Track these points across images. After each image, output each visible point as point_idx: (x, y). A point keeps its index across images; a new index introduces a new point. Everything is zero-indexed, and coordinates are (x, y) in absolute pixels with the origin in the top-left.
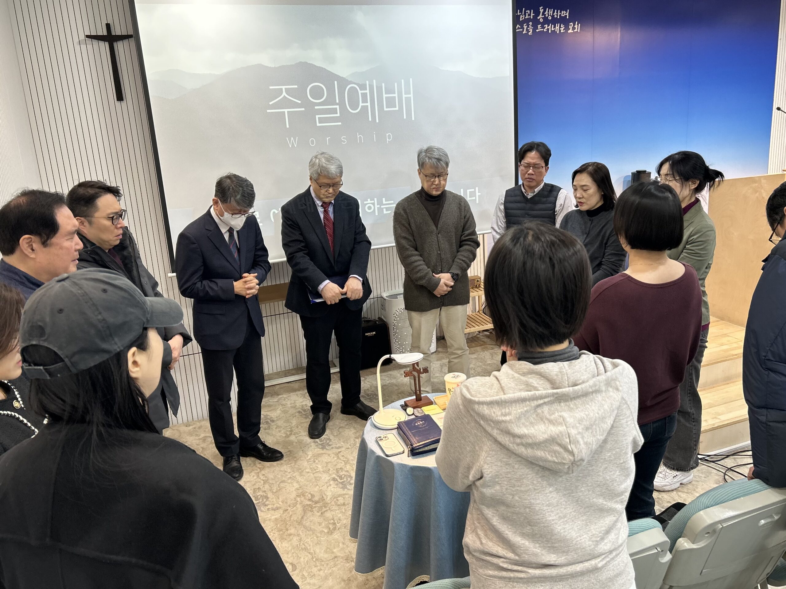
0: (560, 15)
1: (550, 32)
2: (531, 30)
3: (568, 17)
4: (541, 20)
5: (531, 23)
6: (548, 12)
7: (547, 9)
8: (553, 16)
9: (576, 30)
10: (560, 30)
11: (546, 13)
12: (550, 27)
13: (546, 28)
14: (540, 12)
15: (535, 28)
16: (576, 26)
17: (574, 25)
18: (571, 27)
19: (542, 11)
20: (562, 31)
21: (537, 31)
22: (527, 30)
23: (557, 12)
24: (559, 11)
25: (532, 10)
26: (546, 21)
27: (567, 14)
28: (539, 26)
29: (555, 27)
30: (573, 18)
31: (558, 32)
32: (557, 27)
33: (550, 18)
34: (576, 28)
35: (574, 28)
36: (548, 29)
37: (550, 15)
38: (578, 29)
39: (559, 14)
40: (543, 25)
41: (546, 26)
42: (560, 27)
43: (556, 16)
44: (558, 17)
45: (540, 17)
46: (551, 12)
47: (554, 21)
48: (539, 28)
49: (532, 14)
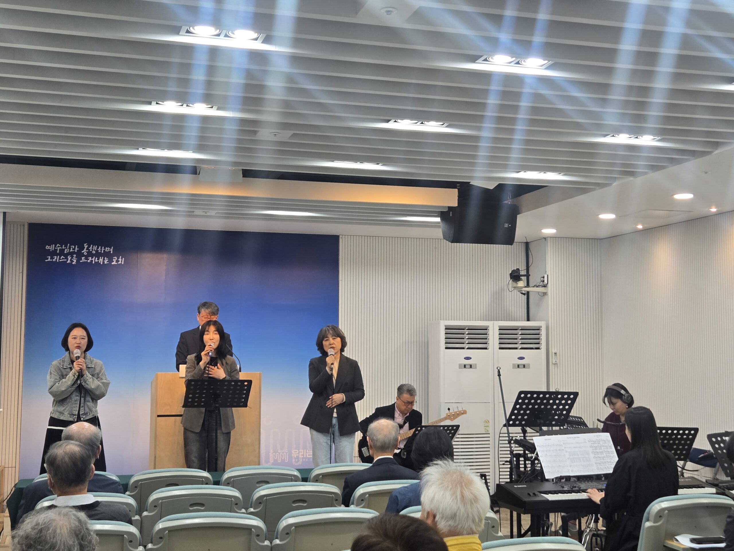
2: (75, 261)
3: (112, 252)
4: (86, 254)
5: (75, 255)
7: (92, 245)
8: (97, 251)
11: (91, 248)
12: (94, 259)
14: (84, 247)
15: (79, 258)
17: (118, 258)
18: (115, 260)
20: (106, 263)
21: (81, 261)
22: (72, 261)
24: (103, 247)
25: (77, 246)
26: (90, 254)
29: (98, 259)
30: (117, 253)
32: (101, 260)
33: (94, 252)
34: (120, 261)
36: (92, 261)
40: (86, 257)
41: (90, 258)
42: (104, 260)
44: (102, 252)
45: (85, 251)
46: (95, 248)
47: (98, 255)
48: (83, 259)
49: (77, 249)
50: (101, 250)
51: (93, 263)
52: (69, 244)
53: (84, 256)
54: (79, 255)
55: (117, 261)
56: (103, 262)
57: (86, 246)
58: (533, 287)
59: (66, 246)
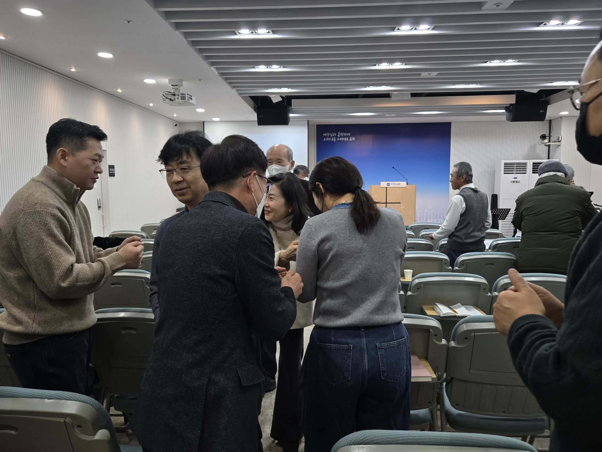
4: (339, 136)
5: (335, 137)
8: (344, 135)
14: (338, 134)
15: (336, 139)
22: (334, 140)
26: (341, 137)
27: (349, 134)
28: (338, 138)
29: (344, 139)
30: (352, 136)
32: (345, 139)
33: (342, 136)
36: (341, 140)
39: (346, 134)
42: (346, 139)
45: (339, 135)
46: (343, 134)
47: (344, 137)
48: (338, 139)
49: (335, 135)
50: (345, 134)
51: (342, 140)
52: (332, 133)
53: (338, 137)
54: (337, 137)
55: (352, 139)
56: (346, 140)
57: (339, 133)
58: (553, 142)
59: (331, 134)
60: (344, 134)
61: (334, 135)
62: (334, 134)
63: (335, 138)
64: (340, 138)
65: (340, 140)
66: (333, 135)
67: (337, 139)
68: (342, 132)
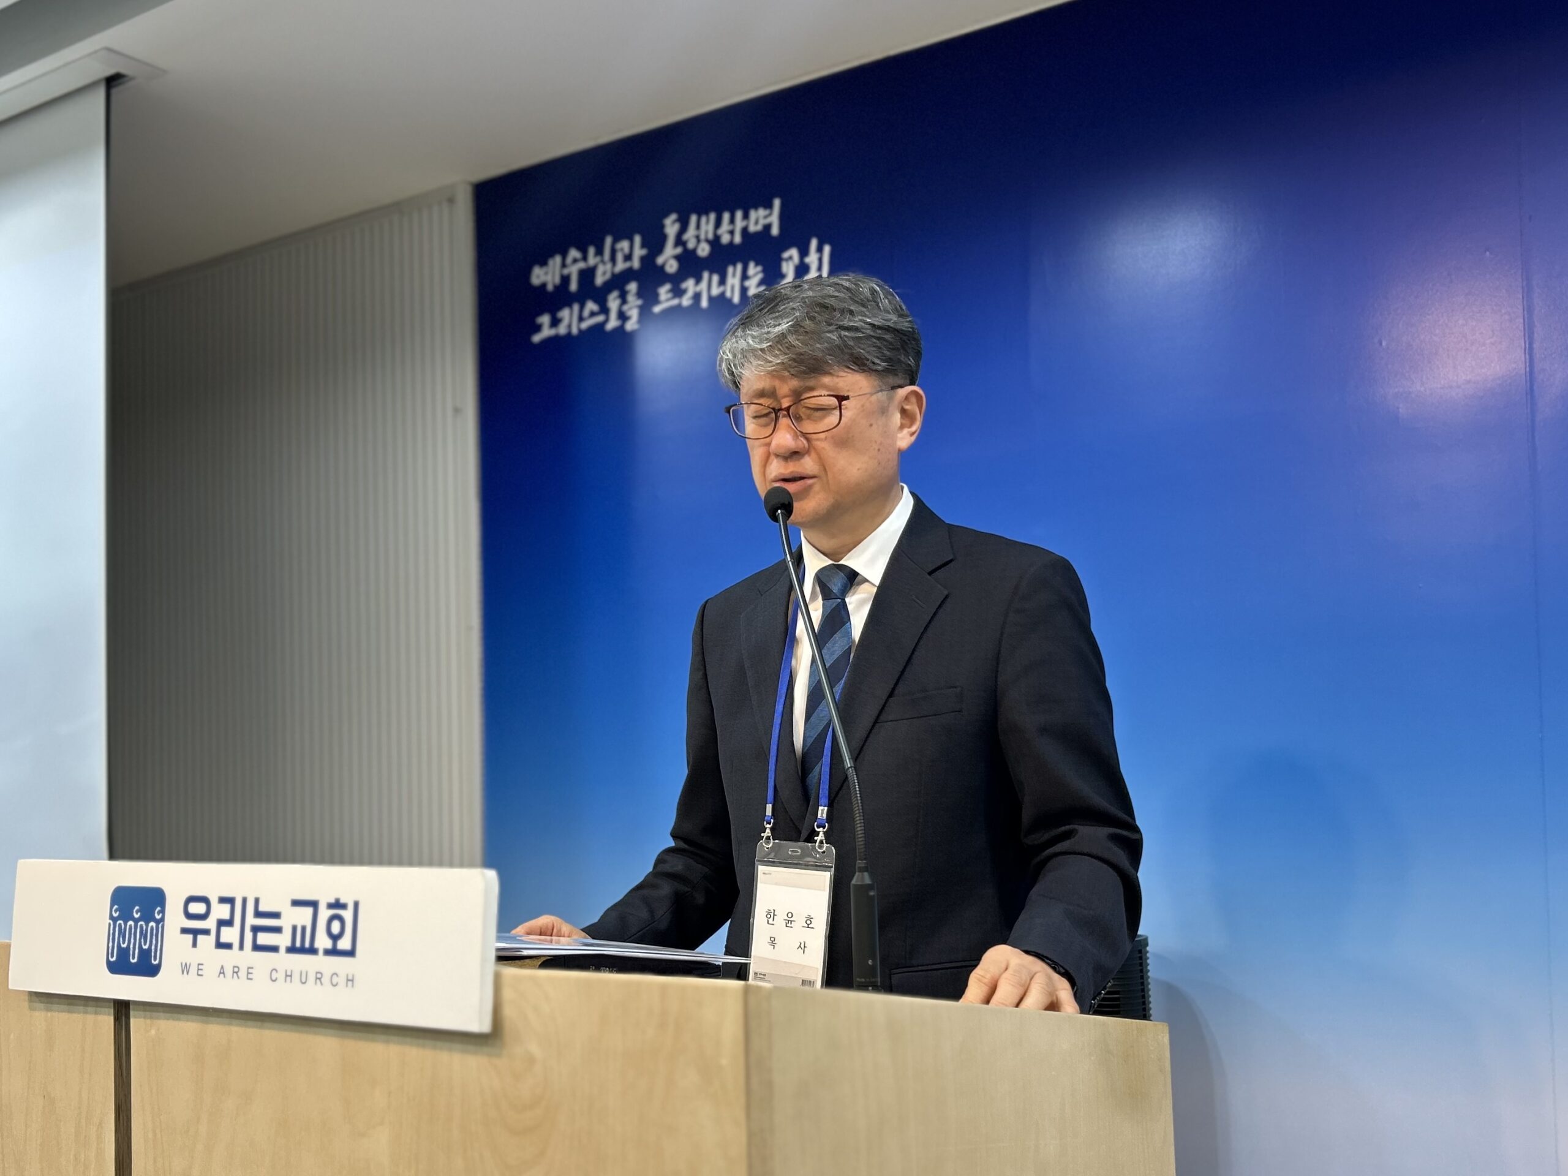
0: (745, 231)
1: (704, 303)
2: (634, 313)
3: (775, 231)
4: (672, 267)
5: (632, 287)
6: (698, 227)
7: (693, 218)
8: (715, 242)
9: (813, 274)
10: (744, 290)
11: (691, 232)
12: (703, 285)
13: (690, 293)
14: (663, 238)
15: (648, 296)
16: (812, 259)
17: (804, 252)
18: (789, 269)
19: (671, 227)
20: (752, 292)
21: (657, 309)
23: (732, 221)
24: (739, 214)
25: (637, 239)
26: (690, 265)
27: (774, 219)
28: (664, 291)
29: (722, 282)
30: (797, 229)
31: (736, 299)
32: (733, 279)
33: (704, 250)
34: (814, 267)
35: (802, 269)
36: (697, 297)
37: (707, 241)
38: (820, 268)
39: (739, 223)
40: (676, 283)
41: (689, 284)
42: (745, 277)
43: (725, 239)
44: (738, 239)
45: (668, 256)
46: (708, 226)
47: (720, 259)
48: (664, 297)
49: (639, 252)
50: (733, 228)
52: (611, 242)
53: (666, 277)
54: (650, 279)
57: (671, 229)
59: (599, 252)
60: (718, 223)
61: (628, 257)
62: (624, 245)
63: (640, 294)
64: (678, 292)
65: (686, 301)
66: (613, 259)
67: (656, 300)
68: (702, 211)
